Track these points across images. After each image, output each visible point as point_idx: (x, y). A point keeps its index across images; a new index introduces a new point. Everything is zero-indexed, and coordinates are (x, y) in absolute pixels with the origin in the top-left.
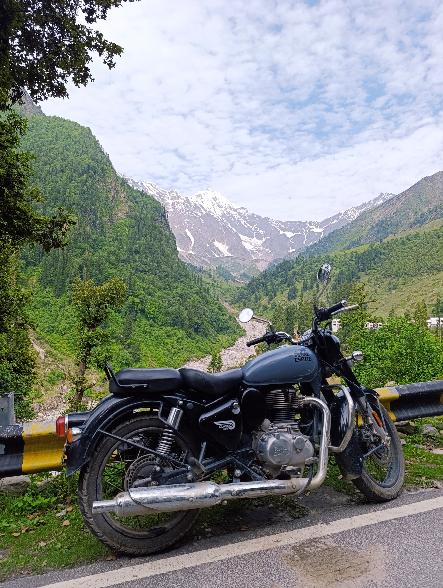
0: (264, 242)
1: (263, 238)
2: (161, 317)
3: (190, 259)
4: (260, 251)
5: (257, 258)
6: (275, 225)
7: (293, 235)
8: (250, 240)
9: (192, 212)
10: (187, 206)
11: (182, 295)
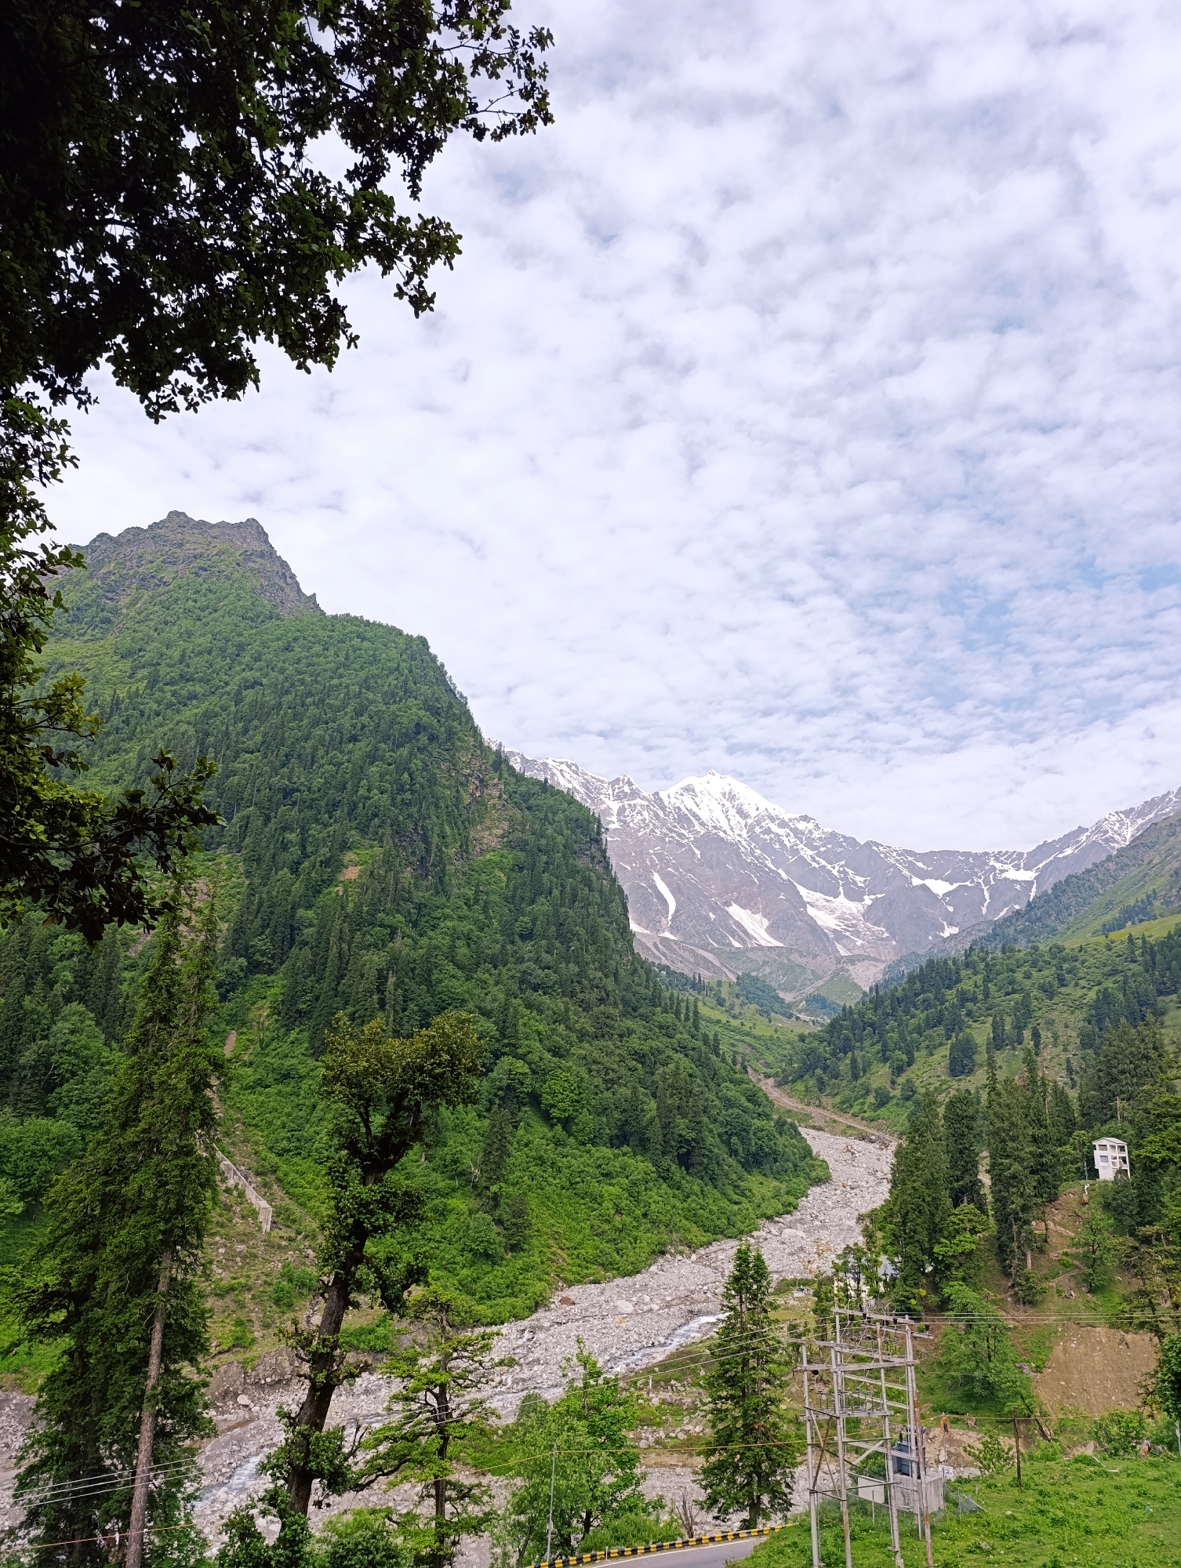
0: (869, 906)
1: (866, 897)
2: (585, 1117)
3: (664, 955)
4: (857, 934)
5: (849, 950)
6: (897, 860)
7: (950, 888)
8: (828, 901)
9: (670, 830)
10: (657, 816)
11: (644, 1056)
